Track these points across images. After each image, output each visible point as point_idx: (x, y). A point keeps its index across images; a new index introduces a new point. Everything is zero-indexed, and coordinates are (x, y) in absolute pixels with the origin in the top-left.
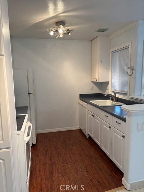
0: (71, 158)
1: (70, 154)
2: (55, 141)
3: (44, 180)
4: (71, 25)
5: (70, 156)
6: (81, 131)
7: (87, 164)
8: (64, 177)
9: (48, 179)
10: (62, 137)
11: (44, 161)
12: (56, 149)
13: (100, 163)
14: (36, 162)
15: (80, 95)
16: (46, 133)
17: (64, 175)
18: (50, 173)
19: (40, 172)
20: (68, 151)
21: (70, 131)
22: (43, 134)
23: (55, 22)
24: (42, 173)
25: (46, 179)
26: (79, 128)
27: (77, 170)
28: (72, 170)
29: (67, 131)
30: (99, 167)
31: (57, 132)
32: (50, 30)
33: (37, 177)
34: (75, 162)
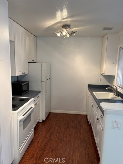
0: (66, 138)
1: (67, 135)
2: (61, 121)
3: (38, 150)
4: (75, 27)
5: (66, 136)
6: (86, 117)
7: (77, 146)
8: (53, 152)
9: (41, 150)
10: (68, 119)
11: (45, 135)
12: (58, 128)
13: (89, 148)
14: (39, 135)
15: (88, 85)
16: (57, 113)
17: (54, 151)
18: (44, 145)
19: (38, 143)
20: (67, 132)
21: (77, 115)
22: (55, 113)
23: (62, 26)
24: (39, 145)
25: (39, 150)
26: (85, 114)
27: (66, 149)
28: (62, 148)
29: (75, 114)
30: (85, 152)
31: (66, 114)
32: (58, 32)
33: (34, 146)
34: (68, 142)
